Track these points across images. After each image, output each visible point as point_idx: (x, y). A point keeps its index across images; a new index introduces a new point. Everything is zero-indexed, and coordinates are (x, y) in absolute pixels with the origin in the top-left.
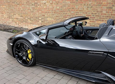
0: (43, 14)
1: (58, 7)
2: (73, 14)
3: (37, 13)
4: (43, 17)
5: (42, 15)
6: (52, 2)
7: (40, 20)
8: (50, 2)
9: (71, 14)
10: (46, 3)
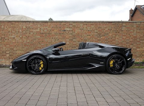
0: (12, 47)
1: (28, 41)
2: (43, 46)
3: (4, 47)
4: (12, 51)
5: (10, 49)
6: (22, 37)
7: (8, 54)
8: (19, 36)
9: (41, 46)
10: (16, 38)
